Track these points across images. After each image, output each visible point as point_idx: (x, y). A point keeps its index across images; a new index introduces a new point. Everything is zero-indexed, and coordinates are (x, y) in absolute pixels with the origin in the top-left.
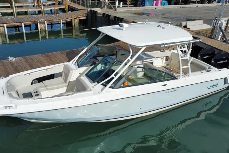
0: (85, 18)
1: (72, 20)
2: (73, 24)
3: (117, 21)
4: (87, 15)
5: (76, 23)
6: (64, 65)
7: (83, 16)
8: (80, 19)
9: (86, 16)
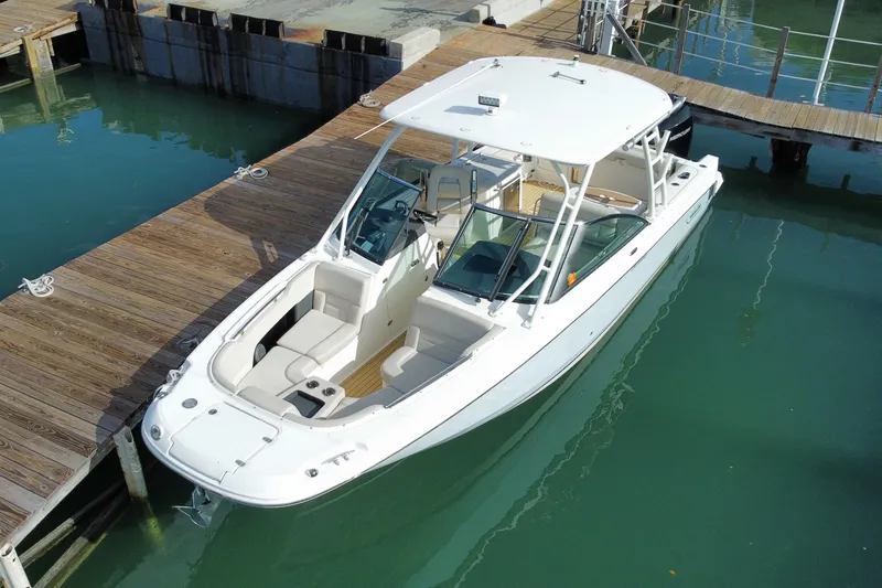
0: (73, 28)
1: (22, 46)
2: (34, 65)
3: (251, 31)
4: (79, 15)
5: (43, 57)
6: (313, 269)
7: (65, 22)
8: (53, 39)
9: (75, 19)
